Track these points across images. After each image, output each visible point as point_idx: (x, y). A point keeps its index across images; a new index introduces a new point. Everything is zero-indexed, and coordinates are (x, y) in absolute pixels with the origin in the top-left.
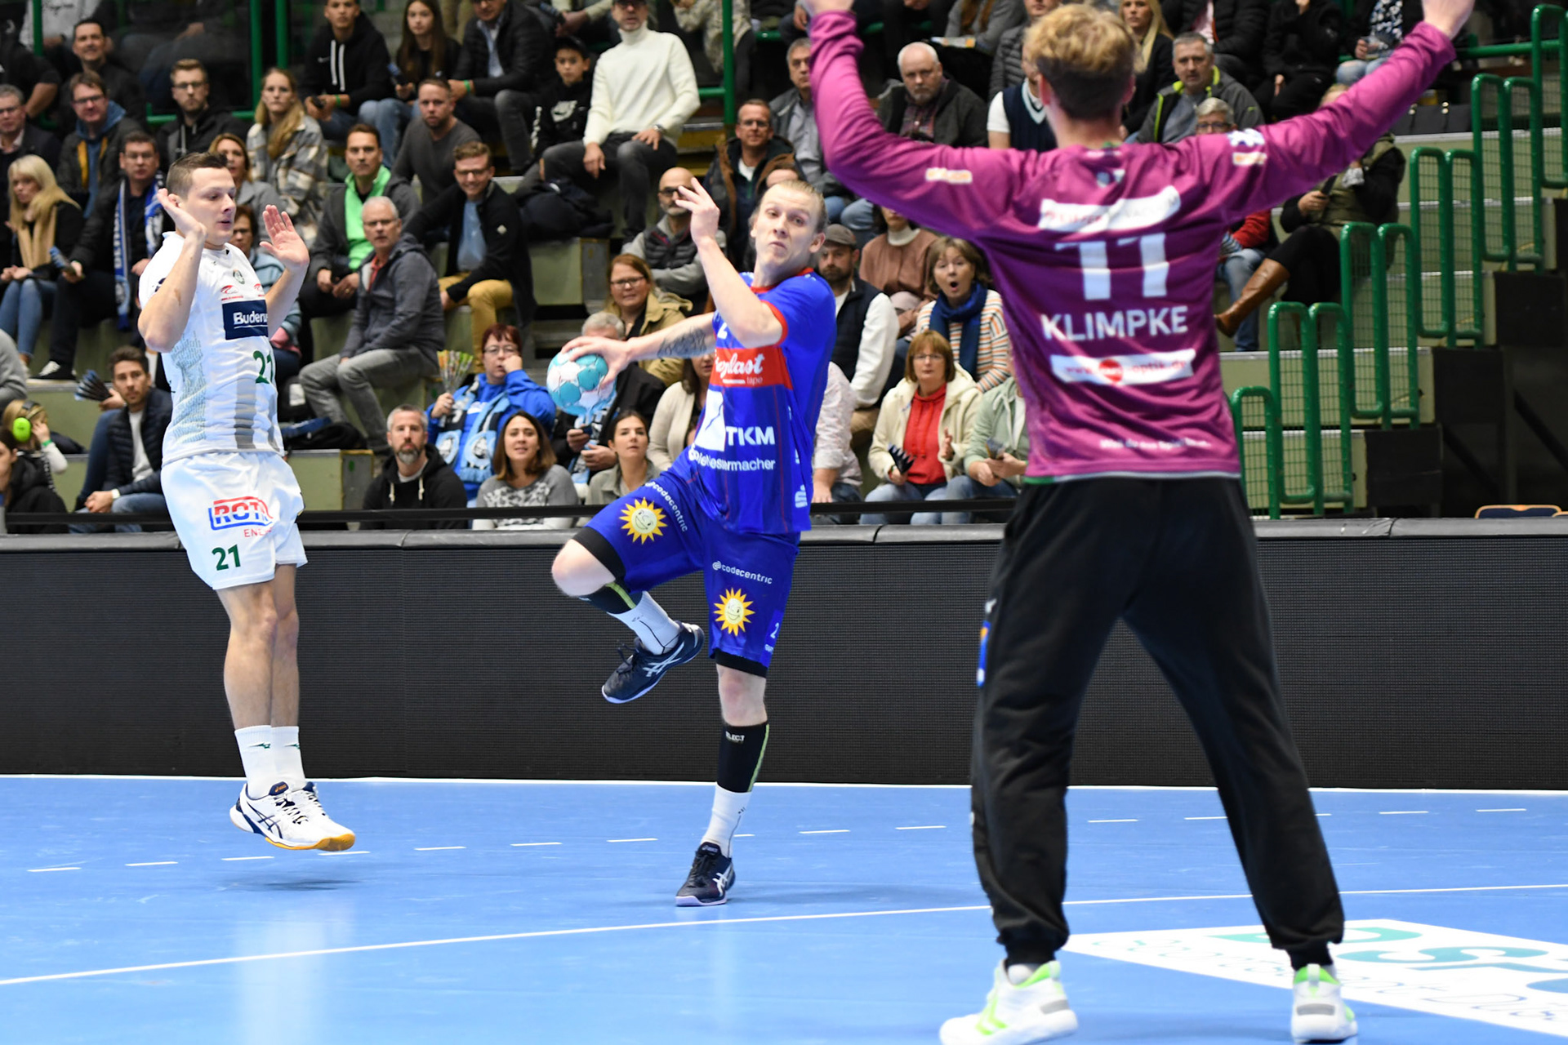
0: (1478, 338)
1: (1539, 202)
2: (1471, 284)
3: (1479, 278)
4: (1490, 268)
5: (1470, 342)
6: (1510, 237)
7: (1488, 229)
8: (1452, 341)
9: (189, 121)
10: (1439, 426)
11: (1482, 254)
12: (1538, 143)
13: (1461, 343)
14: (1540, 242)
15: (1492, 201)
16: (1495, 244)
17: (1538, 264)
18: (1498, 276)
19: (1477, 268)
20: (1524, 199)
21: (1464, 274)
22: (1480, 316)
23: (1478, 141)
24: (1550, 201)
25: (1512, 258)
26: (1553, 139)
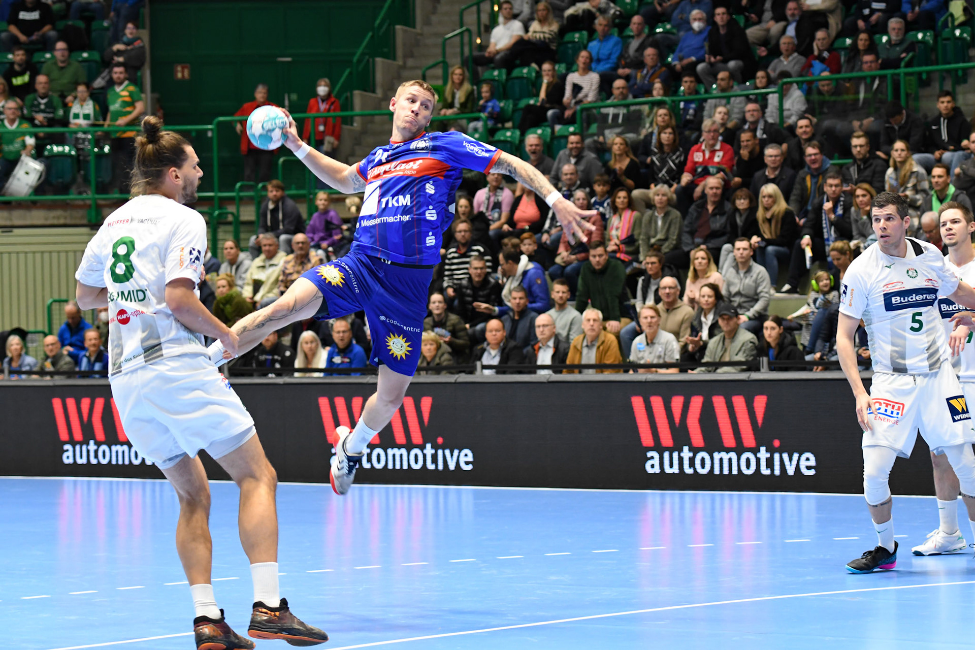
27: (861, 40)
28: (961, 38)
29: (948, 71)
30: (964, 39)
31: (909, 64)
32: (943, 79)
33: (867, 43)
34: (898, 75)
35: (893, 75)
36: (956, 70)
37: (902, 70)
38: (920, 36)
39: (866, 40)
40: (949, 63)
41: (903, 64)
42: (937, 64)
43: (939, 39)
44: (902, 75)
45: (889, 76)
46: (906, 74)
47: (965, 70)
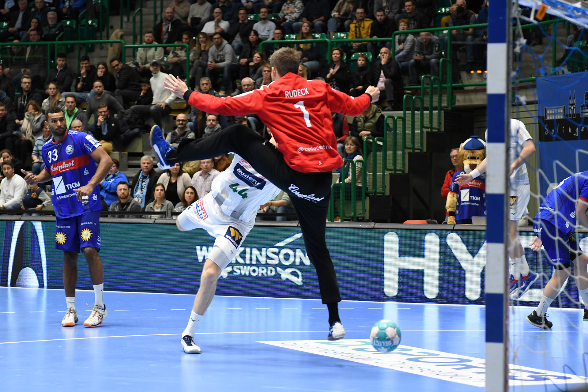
0: (403, 171)
1: (422, 132)
2: (401, 155)
3: (404, 154)
4: (407, 151)
5: (401, 172)
6: (413, 142)
7: (407, 140)
8: (395, 172)
9: (25, 94)
10: (391, 197)
11: (405, 147)
12: (422, 115)
13: (398, 172)
14: (422, 144)
15: (408, 131)
16: (409, 144)
17: (421, 150)
18: (409, 153)
19: (403, 151)
20: (418, 131)
21: (399, 152)
22: (404, 165)
23: (405, 114)
24: (425, 132)
25: (413, 148)
26: (426, 114)
27: (33, 22)
28: (91, 25)
29: (84, 44)
30: (94, 26)
31: (60, 39)
32: (81, 49)
33: (37, 24)
34: (54, 45)
35: (51, 44)
36: (88, 44)
37: (56, 42)
38: (68, 23)
39: (36, 23)
40: (84, 40)
41: (57, 38)
42: (77, 40)
43: (79, 25)
44: (56, 45)
45: (49, 45)
46: (59, 44)
47: (93, 44)
